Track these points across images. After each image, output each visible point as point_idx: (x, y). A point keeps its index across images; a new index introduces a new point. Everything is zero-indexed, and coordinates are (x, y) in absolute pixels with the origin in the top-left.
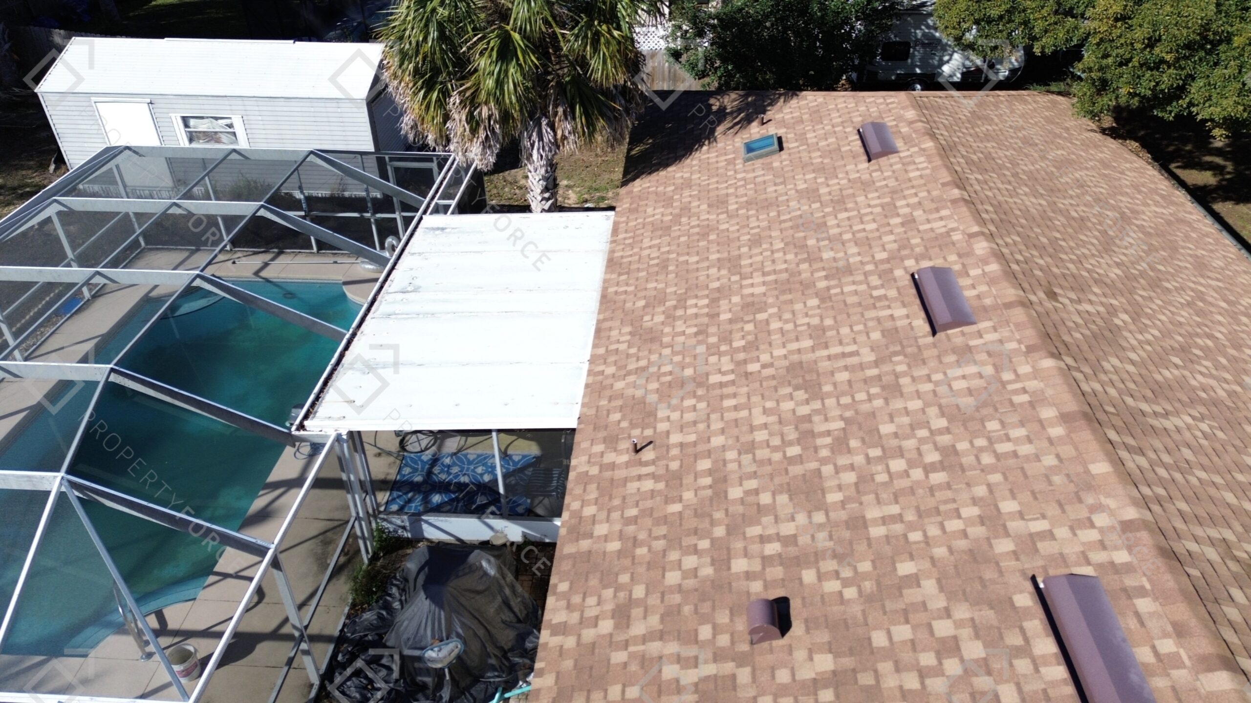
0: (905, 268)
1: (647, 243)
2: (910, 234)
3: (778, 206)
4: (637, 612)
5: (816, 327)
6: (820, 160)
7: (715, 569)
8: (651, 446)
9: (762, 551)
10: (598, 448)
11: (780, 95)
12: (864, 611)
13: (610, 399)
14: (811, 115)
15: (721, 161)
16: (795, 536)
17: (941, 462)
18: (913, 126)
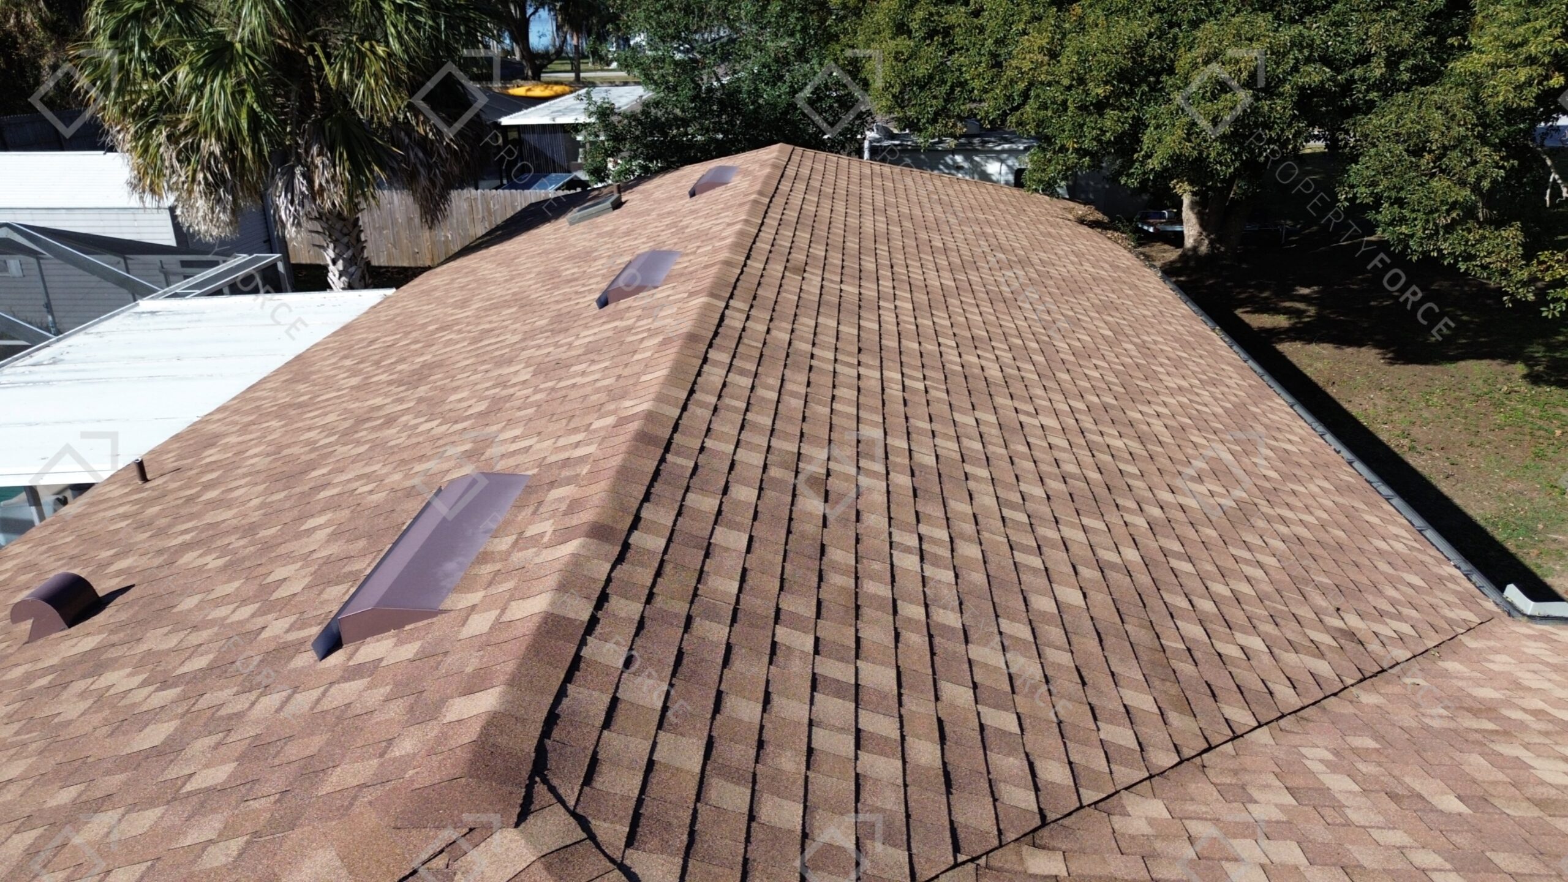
3: (565, 249)
6: (646, 208)
8: (173, 473)
10: (112, 488)
13: (185, 441)
14: (674, 180)
15: (549, 231)
18: (763, 163)
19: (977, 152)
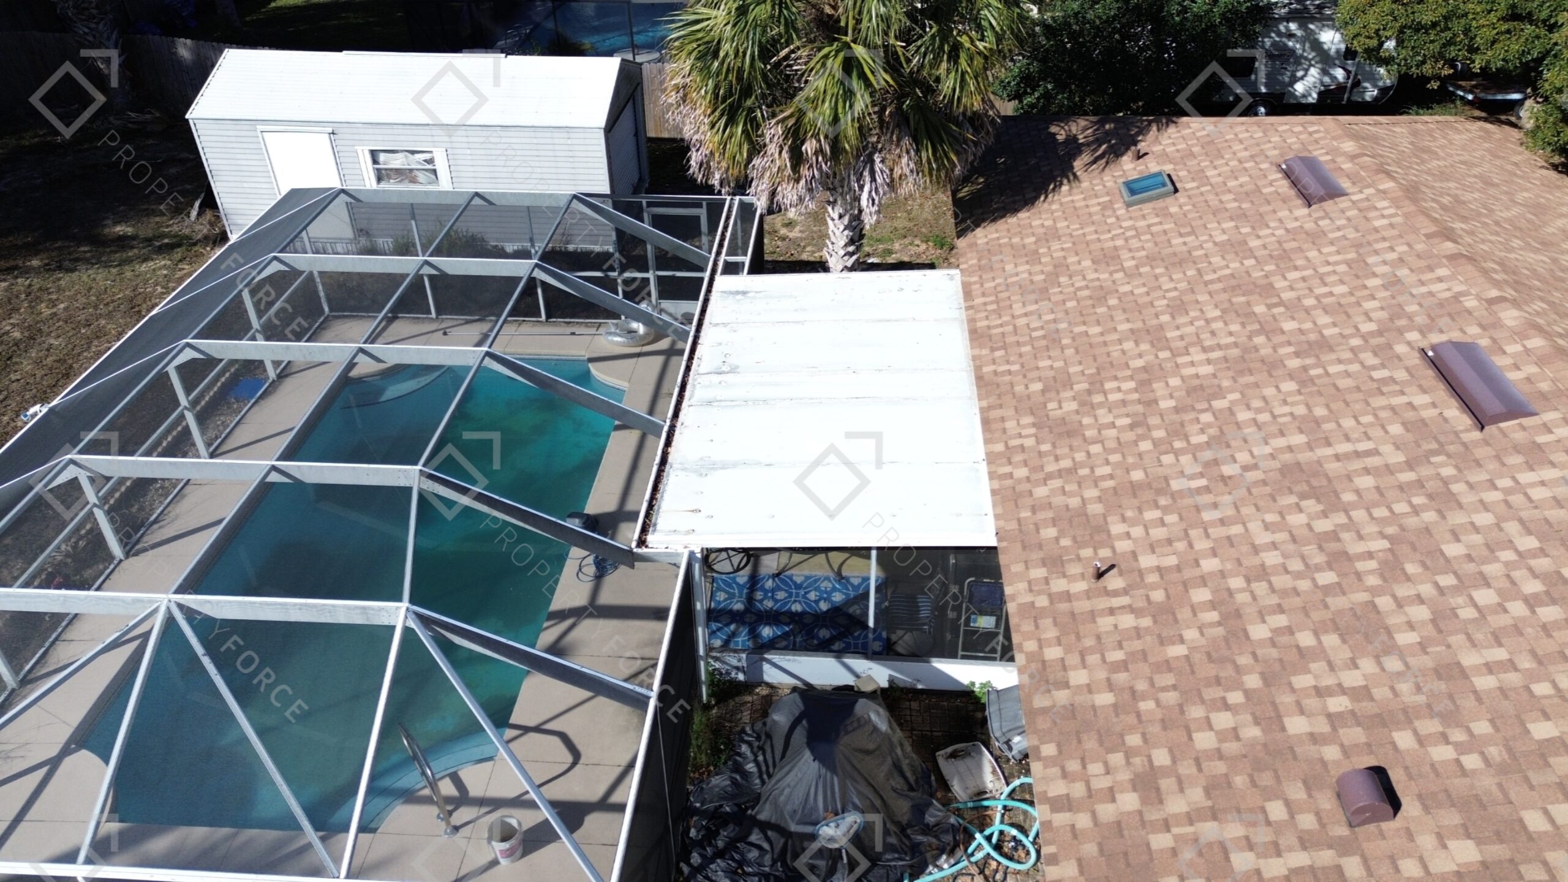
0: (1409, 343)
1: (1018, 309)
2: (1401, 299)
3: (1195, 263)
4: (1167, 784)
5: (1303, 418)
6: (1236, 204)
7: (1263, 730)
8: (1114, 571)
9: (1325, 706)
10: (1038, 573)
11: (1150, 122)
12: (1500, 785)
13: (1034, 510)
14: (1203, 148)
15: (1093, 206)
16: (1366, 688)
17: (1547, 593)
18: (1356, 161)
19: (1312, 19)
